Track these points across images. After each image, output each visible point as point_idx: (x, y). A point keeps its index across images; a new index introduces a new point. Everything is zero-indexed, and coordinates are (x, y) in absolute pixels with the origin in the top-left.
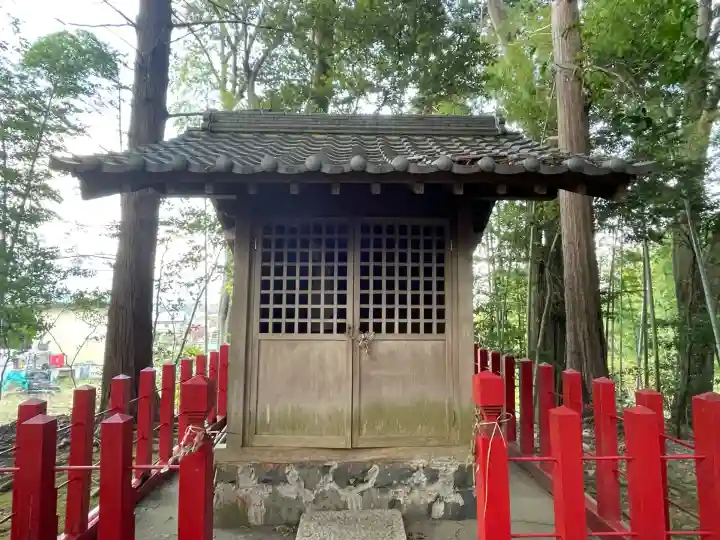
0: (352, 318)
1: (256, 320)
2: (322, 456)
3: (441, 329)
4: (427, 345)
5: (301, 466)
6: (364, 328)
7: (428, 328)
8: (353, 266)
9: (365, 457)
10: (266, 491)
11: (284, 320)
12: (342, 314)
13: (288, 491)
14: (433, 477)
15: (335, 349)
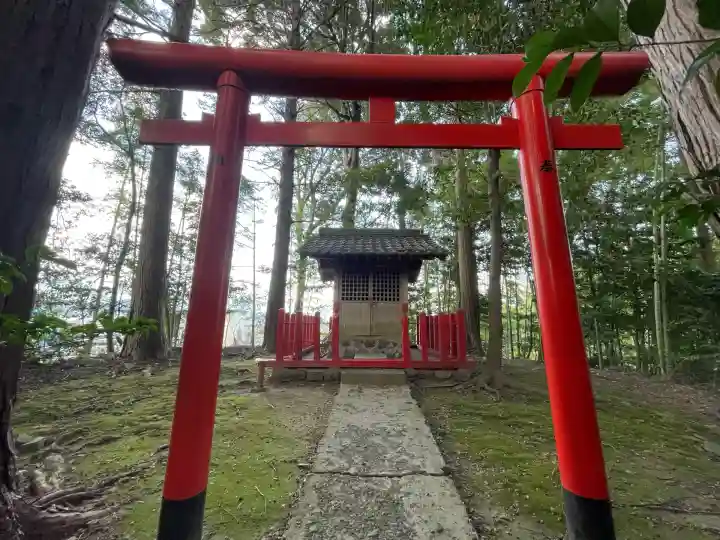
0: (371, 295)
1: (341, 296)
2: (362, 338)
3: (398, 300)
4: (391, 304)
5: (355, 341)
6: (374, 299)
7: (394, 300)
9: (374, 338)
10: (344, 348)
11: (349, 297)
12: (367, 295)
13: (351, 348)
14: (395, 345)
15: (365, 306)
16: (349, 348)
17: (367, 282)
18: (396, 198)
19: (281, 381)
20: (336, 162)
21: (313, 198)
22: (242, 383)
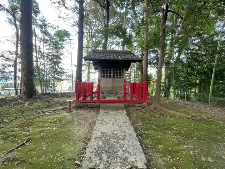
0: (112, 76)
1: (101, 76)
2: (108, 91)
3: (122, 77)
4: (121, 79)
5: (106, 92)
6: (113, 77)
7: (121, 77)
8: (112, 70)
9: (113, 91)
10: (102, 95)
11: (104, 76)
12: (111, 75)
13: (105, 94)
14: (120, 93)
15: (110, 79)
16: (104, 95)
17: (111, 71)
18: (122, 40)
19: (78, 107)
20: (100, 26)
21: (92, 40)
22: (63, 109)
